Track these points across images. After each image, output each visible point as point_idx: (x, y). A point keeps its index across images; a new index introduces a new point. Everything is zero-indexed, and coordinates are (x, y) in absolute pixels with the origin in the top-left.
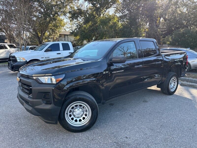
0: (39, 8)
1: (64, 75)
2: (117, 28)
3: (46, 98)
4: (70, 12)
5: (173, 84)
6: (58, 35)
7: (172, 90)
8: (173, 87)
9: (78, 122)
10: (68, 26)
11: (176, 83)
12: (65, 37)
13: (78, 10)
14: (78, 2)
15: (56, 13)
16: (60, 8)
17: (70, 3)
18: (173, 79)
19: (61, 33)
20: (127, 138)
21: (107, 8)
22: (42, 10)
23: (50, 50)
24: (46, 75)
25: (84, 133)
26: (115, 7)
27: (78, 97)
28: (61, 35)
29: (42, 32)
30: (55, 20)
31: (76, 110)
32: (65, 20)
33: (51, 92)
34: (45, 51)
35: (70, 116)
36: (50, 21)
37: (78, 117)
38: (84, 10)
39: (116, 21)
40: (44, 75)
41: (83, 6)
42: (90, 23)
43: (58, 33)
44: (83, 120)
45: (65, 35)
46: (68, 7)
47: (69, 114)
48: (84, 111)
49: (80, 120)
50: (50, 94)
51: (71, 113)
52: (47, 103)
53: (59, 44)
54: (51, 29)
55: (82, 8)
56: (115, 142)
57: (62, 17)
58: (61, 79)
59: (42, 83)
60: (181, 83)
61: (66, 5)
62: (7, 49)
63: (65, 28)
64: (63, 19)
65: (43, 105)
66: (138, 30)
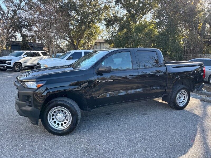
0: (76, 17)
1: (45, 82)
2: (153, 36)
3: (29, 101)
4: (105, 20)
5: (183, 98)
6: (94, 42)
7: (181, 105)
8: (183, 101)
9: (60, 126)
10: (105, 34)
11: (187, 97)
12: (100, 45)
13: (113, 17)
14: (115, 9)
15: (92, 21)
16: (96, 16)
17: (107, 10)
18: (182, 92)
19: (96, 41)
20: (100, 145)
21: (143, 15)
22: (79, 18)
23: (72, 58)
24: (30, 80)
25: (64, 136)
26: (152, 13)
27: (59, 102)
28: (96, 43)
29: (77, 40)
30: (90, 27)
31: (58, 114)
32: (101, 28)
33: (32, 96)
34: (67, 59)
35: (53, 119)
36: (85, 29)
37: (60, 121)
38: (120, 17)
39: (152, 27)
40: (28, 80)
41: (119, 13)
42: (125, 30)
43: (93, 40)
44: (64, 125)
45: (100, 43)
46: (104, 14)
47: (52, 117)
48: (66, 116)
49: (62, 125)
50: (31, 97)
51: (54, 117)
52: (30, 105)
53: (81, 52)
54: (87, 36)
55: (118, 15)
56: (86, 148)
57: (98, 25)
58: (41, 85)
59: (28, 88)
60: (202, 99)
61: (102, 13)
62: (40, 57)
63: (102, 35)
64: (99, 26)
65: (26, 107)
66: (176, 38)
